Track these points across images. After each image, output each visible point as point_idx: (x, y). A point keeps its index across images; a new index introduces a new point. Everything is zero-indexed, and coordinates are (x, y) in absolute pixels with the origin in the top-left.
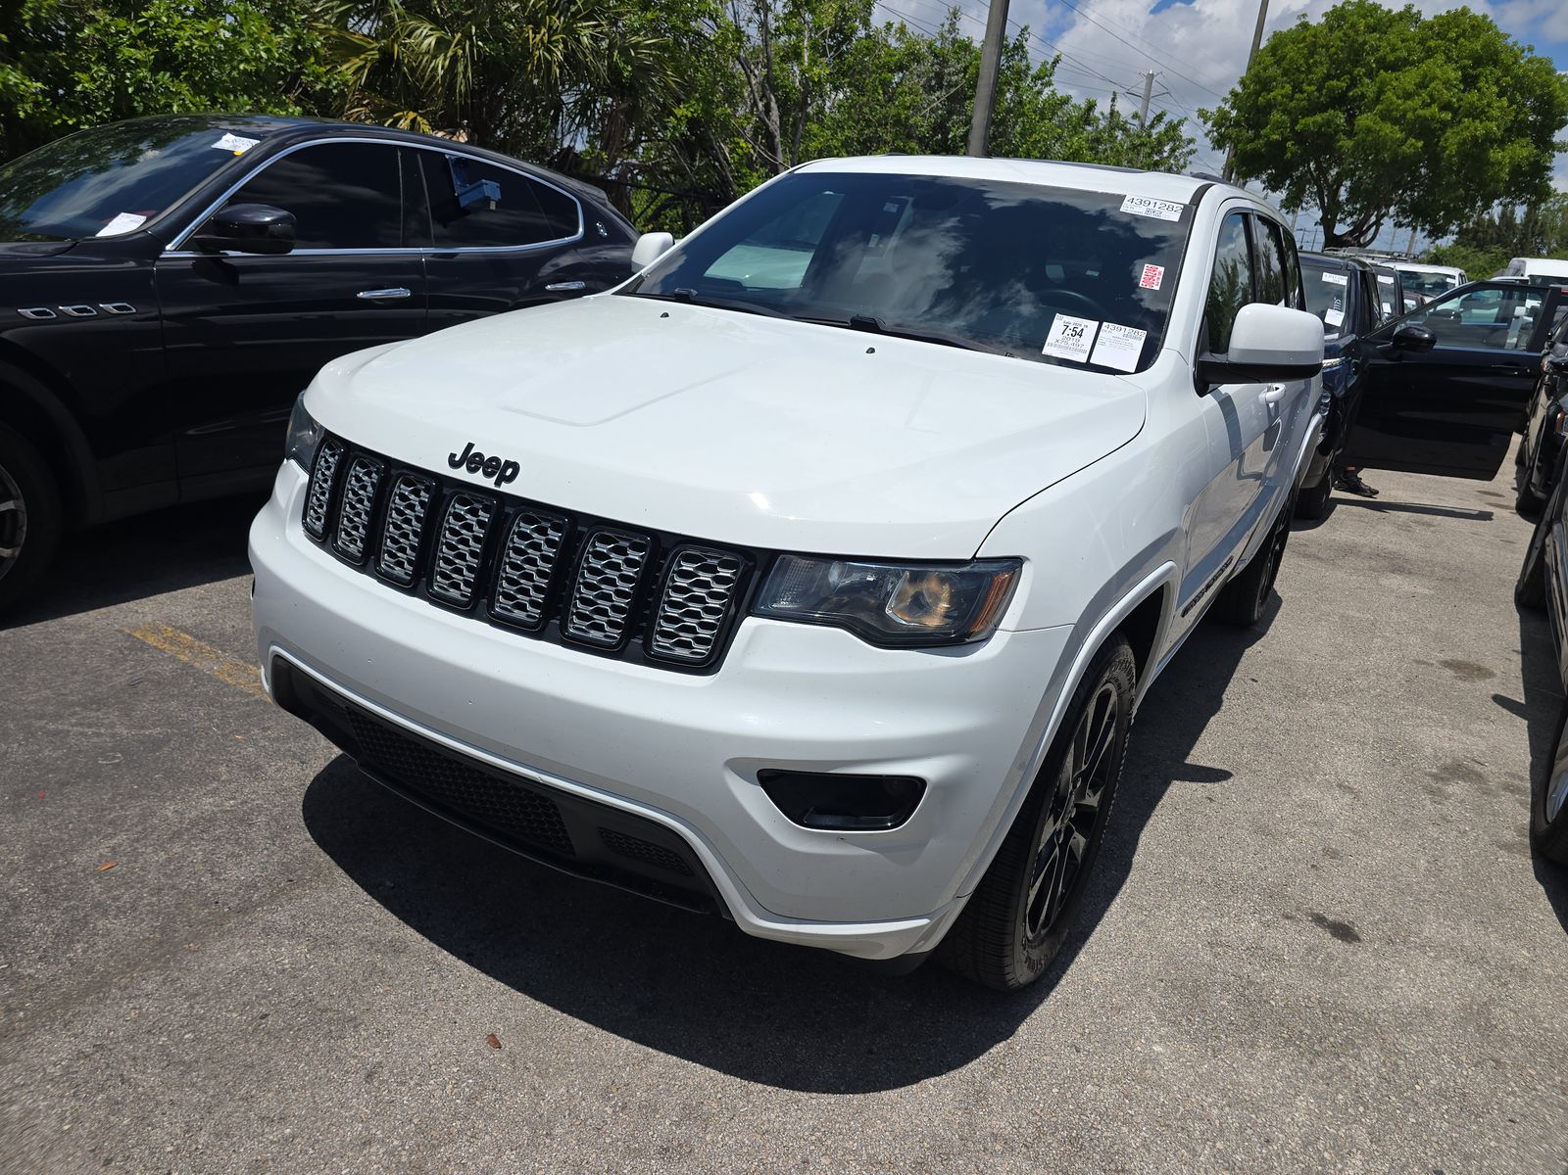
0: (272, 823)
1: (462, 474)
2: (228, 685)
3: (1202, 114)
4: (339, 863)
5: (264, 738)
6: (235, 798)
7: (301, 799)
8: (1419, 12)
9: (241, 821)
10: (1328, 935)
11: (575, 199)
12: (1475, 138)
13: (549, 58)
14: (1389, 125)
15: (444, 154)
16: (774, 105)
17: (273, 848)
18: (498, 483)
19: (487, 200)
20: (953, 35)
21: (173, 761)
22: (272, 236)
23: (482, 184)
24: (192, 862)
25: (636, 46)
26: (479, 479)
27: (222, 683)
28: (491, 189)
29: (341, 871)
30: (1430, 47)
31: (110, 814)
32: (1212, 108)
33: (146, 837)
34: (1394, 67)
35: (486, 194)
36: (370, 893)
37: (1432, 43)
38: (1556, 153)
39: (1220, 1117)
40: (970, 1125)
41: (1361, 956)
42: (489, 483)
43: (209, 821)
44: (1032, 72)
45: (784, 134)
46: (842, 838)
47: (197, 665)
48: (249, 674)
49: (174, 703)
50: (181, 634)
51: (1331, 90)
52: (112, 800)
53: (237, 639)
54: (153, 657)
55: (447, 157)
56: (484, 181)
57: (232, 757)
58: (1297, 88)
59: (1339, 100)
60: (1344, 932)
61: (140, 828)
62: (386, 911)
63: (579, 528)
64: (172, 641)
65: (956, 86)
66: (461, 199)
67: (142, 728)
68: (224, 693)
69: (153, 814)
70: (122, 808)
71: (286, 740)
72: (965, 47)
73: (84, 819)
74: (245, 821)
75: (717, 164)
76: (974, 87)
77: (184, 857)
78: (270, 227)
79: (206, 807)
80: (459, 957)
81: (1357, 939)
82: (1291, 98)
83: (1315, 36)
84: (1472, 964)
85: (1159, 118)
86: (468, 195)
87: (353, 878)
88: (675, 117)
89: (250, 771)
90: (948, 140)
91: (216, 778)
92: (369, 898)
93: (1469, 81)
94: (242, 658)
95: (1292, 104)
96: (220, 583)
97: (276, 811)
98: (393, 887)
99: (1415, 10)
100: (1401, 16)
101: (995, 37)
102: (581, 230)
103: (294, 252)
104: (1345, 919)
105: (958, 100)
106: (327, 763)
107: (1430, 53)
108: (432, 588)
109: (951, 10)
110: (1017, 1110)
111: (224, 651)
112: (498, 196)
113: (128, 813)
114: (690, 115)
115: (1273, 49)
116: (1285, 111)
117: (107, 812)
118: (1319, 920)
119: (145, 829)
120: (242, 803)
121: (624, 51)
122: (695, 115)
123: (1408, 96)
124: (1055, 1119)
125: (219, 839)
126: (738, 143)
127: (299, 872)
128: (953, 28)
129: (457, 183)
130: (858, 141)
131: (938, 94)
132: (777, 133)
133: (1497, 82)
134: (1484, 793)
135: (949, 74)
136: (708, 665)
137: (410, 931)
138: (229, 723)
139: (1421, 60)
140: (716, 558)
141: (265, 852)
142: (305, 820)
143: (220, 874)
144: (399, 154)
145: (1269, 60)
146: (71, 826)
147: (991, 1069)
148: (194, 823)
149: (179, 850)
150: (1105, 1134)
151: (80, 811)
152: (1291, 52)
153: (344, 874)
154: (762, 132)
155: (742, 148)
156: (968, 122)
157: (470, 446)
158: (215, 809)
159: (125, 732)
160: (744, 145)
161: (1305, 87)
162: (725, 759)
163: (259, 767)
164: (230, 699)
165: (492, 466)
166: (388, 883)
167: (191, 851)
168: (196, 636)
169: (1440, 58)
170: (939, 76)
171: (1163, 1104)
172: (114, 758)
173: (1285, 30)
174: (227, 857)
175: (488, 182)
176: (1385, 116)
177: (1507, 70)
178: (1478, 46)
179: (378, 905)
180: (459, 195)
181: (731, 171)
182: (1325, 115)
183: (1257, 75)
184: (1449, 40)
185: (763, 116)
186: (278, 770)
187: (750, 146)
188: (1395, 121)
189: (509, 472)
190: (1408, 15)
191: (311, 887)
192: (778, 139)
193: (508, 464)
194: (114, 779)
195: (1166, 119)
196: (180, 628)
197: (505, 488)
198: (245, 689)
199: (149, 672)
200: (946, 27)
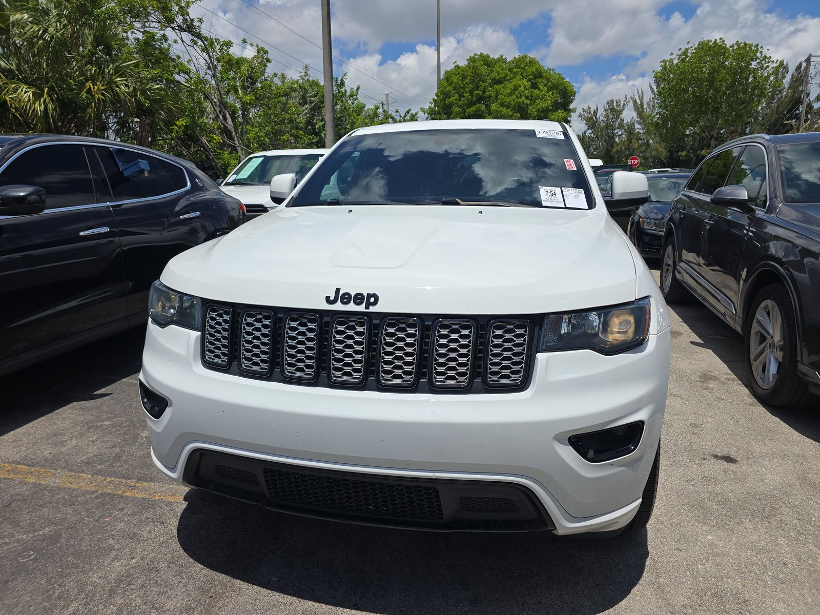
0: (171, 565)
1: (339, 306)
2: (75, 490)
3: (422, 110)
4: (233, 577)
5: (125, 515)
6: (134, 558)
7: (178, 545)
8: (506, 58)
9: (150, 570)
10: (725, 463)
11: (182, 168)
12: (543, 108)
13: (104, 98)
14: (505, 108)
15: (108, 147)
16: (228, 116)
17: (184, 581)
18: (367, 307)
19: (143, 171)
20: (307, 78)
21: (73, 546)
22: (30, 203)
23: (138, 162)
24: (136, 606)
25: (150, 89)
26: (352, 307)
27: (68, 489)
28: (144, 164)
29: (238, 581)
30: (514, 72)
31: (54, 592)
32: (426, 107)
33: (91, 600)
34: (499, 82)
35: (142, 168)
36: (268, 589)
37: (515, 70)
38: (571, 113)
39: (759, 560)
40: (669, 605)
41: (744, 467)
42: (362, 308)
43: (128, 576)
44: (348, 94)
45: (236, 132)
46: (611, 464)
47: (43, 482)
48: (83, 479)
49: (45, 510)
50: (17, 466)
51: (476, 95)
52: (49, 582)
53: (58, 460)
54: (8, 485)
55: (111, 149)
56: (139, 160)
57: (113, 533)
58: (461, 96)
59: (480, 99)
60: (729, 459)
61: (83, 595)
62: (286, 596)
63: (426, 323)
64: (15, 472)
65: (313, 102)
66: (124, 172)
67: (35, 531)
68: (76, 495)
69: (86, 583)
70: (60, 586)
71: (141, 513)
72: (315, 84)
73: (38, 601)
74: (152, 569)
75: (202, 149)
76: (323, 102)
77: (128, 605)
78: (28, 198)
79: (119, 569)
80: (351, 609)
81: (736, 461)
82: (460, 100)
83: (463, 71)
84: (784, 458)
85: (408, 112)
86: (129, 169)
87: (250, 583)
88: (176, 125)
89: (131, 538)
90: (316, 128)
91: (111, 549)
92: (269, 591)
93: (534, 86)
94: (72, 471)
95: (461, 103)
96: (20, 429)
97: (168, 557)
98: (279, 581)
99: (504, 57)
100: (499, 60)
101: (329, 78)
102: (189, 184)
103: (46, 211)
104: (725, 453)
105: (317, 108)
106: (178, 519)
107: (515, 74)
108: (332, 379)
109: (305, 66)
110: (682, 590)
111: (55, 469)
112: (148, 168)
113: (67, 588)
114: (185, 124)
115: (447, 78)
116: (459, 106)
117: (51, 592)
118: (716, 457)
119: (87, 595)
120: (142, 559)
121: (143, 92)
122: (188, 124)
123: (510, 95)
124: (700, 588)
125: (143, 586)
126: (213, 137)
127: (212, 590)
128: (306, 74)
129: (120, 163)
130: (272, 132)
131: (306, 106)
132: (233, 131)
133: (545, 85)
134: (723, 384)
135: (309, 96)
136: (522, 386)
137: (310, 603)
138: (94, 513)
139: (511, 79)
140: (512, 324)
141: (181, 585)
142: (191, 557)
143: (162, 608)
144: (84, 149)
145: (445, 84)
146: (31, 608)
147: (655, 574)
148: (119, 581)
149: (122, 601)
150: (725, 587)
151: (31, 597)
152: (455, 79)
153: (242, 583)
154: (225, 131)
155: (215, 139)
156: (323, 120)
157: (338, 290)
158: (127, 568)
159: (24, 537)
160: (216, 138)
161: (465, 94)
162: (553, 436)
163: (135, 534)
164: (83, 498)
165: (359, 299)
166: (273, 579)
167: (130, 600)
168: (29, 465)
169: (519, 77)
170: (304, 98)
171: (734, 563)
172: (30, 556)
173: (449, 69)
174: (158, 595)
175: (141, 161)
176: (502, 105)
177: (548, 80)
178: (534, 69)
179: (278, 594)
180: (123, 170)
181: (212, 152)
182: (476, 106)
183: (442, 91)
184: (522, 68)
185: (223, 122)
186: (150, 532)
187: (220, 138)
188: (508, 107)
189: (372, 300)
190: (501, 60)
191: (227, 597)
192: (234, 134)
193: (369, 296)
194: (40, 569)
195: (411, 112)
196: (13, 462)
197: (372, 309)
198: (89, 489)
199: (12, 495)
200: (303, 74)
